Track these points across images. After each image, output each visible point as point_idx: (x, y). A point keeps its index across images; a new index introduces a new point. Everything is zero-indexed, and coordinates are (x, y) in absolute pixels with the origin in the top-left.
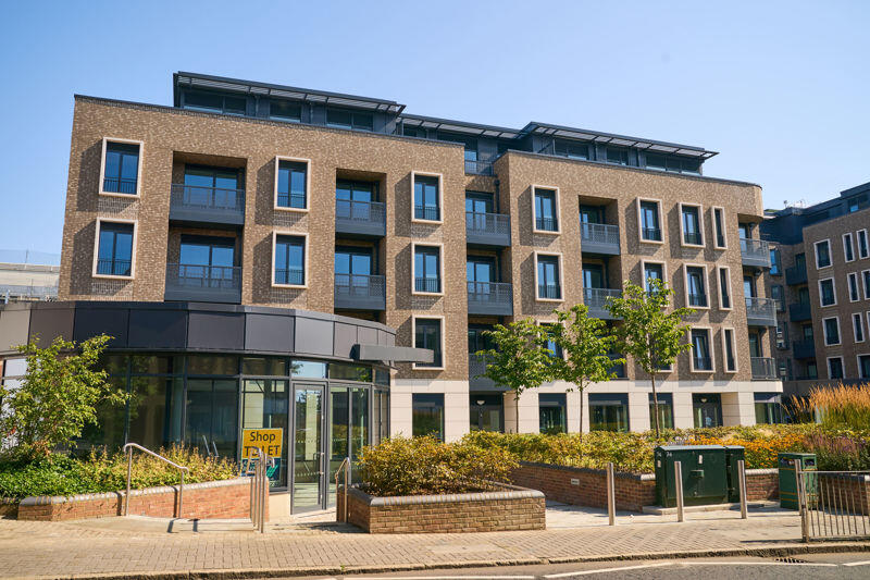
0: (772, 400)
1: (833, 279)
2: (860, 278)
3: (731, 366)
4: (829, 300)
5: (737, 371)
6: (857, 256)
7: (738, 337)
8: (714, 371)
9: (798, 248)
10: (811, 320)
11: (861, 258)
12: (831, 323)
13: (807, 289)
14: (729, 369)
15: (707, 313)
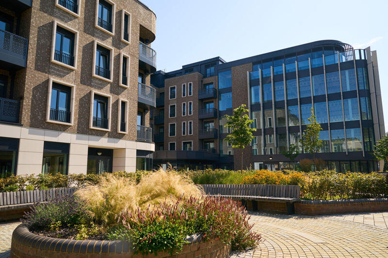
0: (148, 156)
1: (176, 104)
2: (187, 105)
3: (123, 129)
4: (173, 115)
5: (127, 133)
6: (187, 95)
7: (130, 108)
8: (109, 130)
9: (161, 90)
10: (163, 124)
11: (189, 96)
12: (173, 126)
13: (163, 110)
14: (121, 130)
15: (109, 85)
